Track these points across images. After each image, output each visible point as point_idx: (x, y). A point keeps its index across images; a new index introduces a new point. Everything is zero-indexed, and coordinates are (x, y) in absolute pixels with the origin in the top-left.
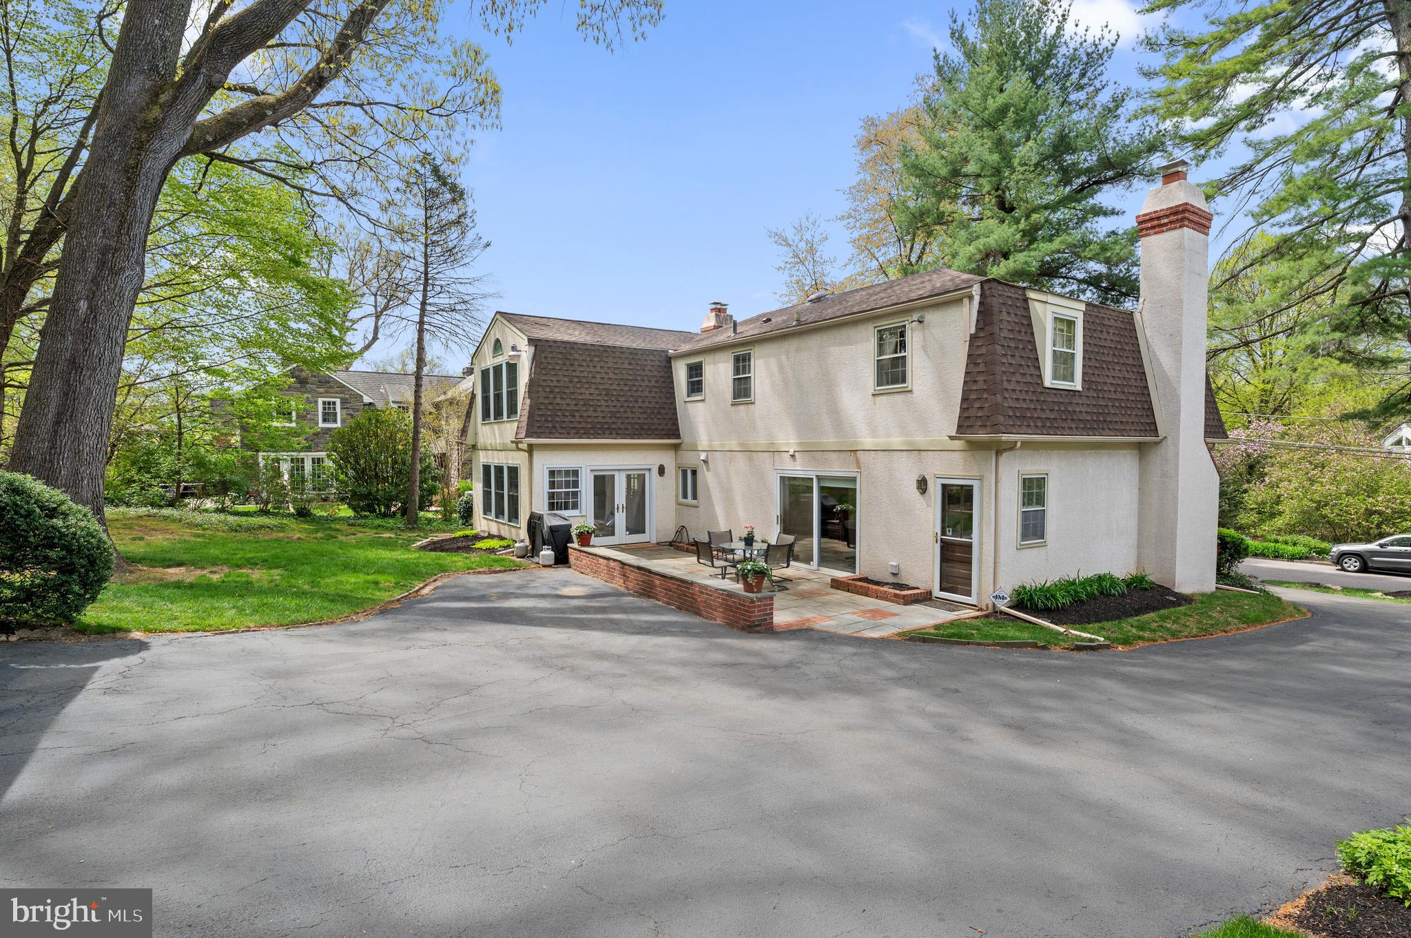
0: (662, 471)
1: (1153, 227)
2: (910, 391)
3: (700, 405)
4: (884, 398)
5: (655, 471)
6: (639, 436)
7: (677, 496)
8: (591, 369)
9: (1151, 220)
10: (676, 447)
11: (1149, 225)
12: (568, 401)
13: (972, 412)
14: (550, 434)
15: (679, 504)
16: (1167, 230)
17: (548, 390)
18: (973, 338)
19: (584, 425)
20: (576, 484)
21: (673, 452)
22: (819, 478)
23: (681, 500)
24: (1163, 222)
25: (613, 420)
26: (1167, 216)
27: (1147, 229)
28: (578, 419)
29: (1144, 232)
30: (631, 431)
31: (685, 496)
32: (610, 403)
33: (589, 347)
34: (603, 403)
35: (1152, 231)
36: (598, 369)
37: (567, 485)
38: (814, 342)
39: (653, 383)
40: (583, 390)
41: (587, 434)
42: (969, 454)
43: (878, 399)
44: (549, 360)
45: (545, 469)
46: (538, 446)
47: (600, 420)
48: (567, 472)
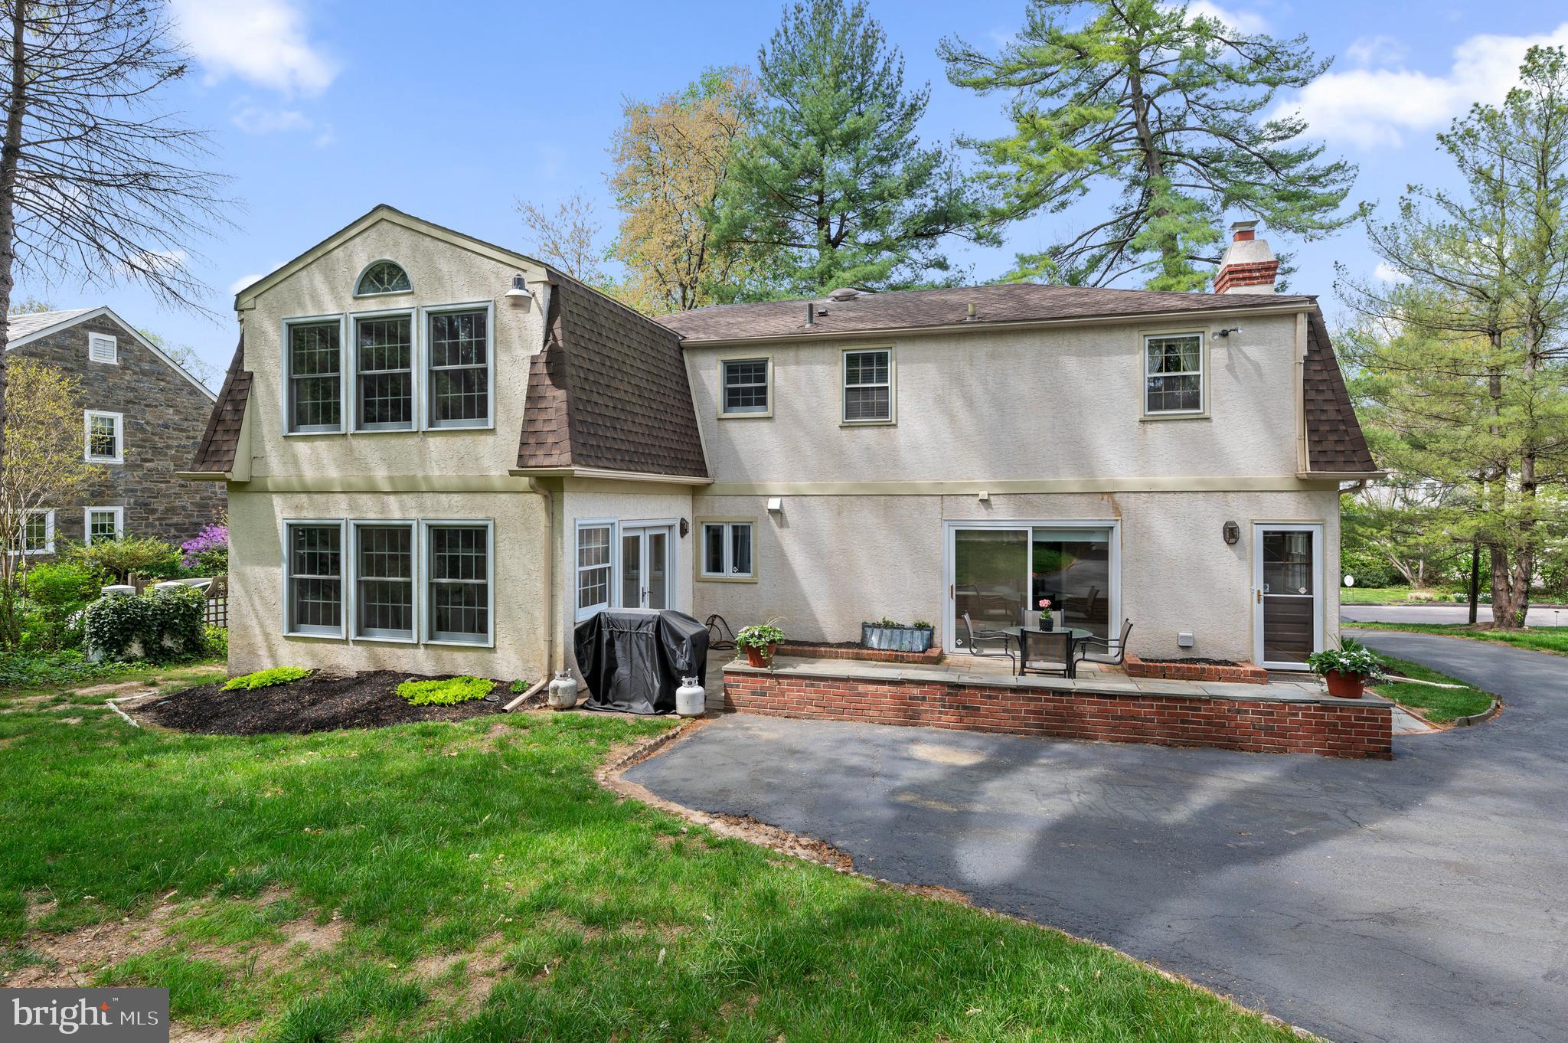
0: (682, 529)
1: (1244, 279)
2: (1207, 419)
3: (764, 424)
4: (1160, 425)
5: (678, 529)
6: (677, 470)
7: (696, 568)
8: (619, 347)
9: (1243, 271)
10: (695, 491)
11: (1241, 276)
12: (606, 400)
13: (1328, 446)
14: (597, 460)
15: (698, 579)
16: (1258, 284)
17: (582, 375)
18: (1308, 360)
19: (627, 446)
20: (604, 554)
21: (689, 499)
22: (1036, 530)
23: (705, 574)
24: (1254, 275)
25: (651, 440)
26: (1259, 270)
27: (1238, 279)
28: (620, 434)
29: (1235, 282)
31: (716, 565)
32: (644, 410)
34: (638, 409)
35: (1243, 282)
36: (626, 349)
37: (597, 557)
38: (1028, 349)
40: (617, 384)
41: (633, 464)
42: (1304, 495)
43: (1149, 427)
44: (575, 319)
45: (577, 527)
46: (570, 483)
47: (640, 439)
48: (596, 533)
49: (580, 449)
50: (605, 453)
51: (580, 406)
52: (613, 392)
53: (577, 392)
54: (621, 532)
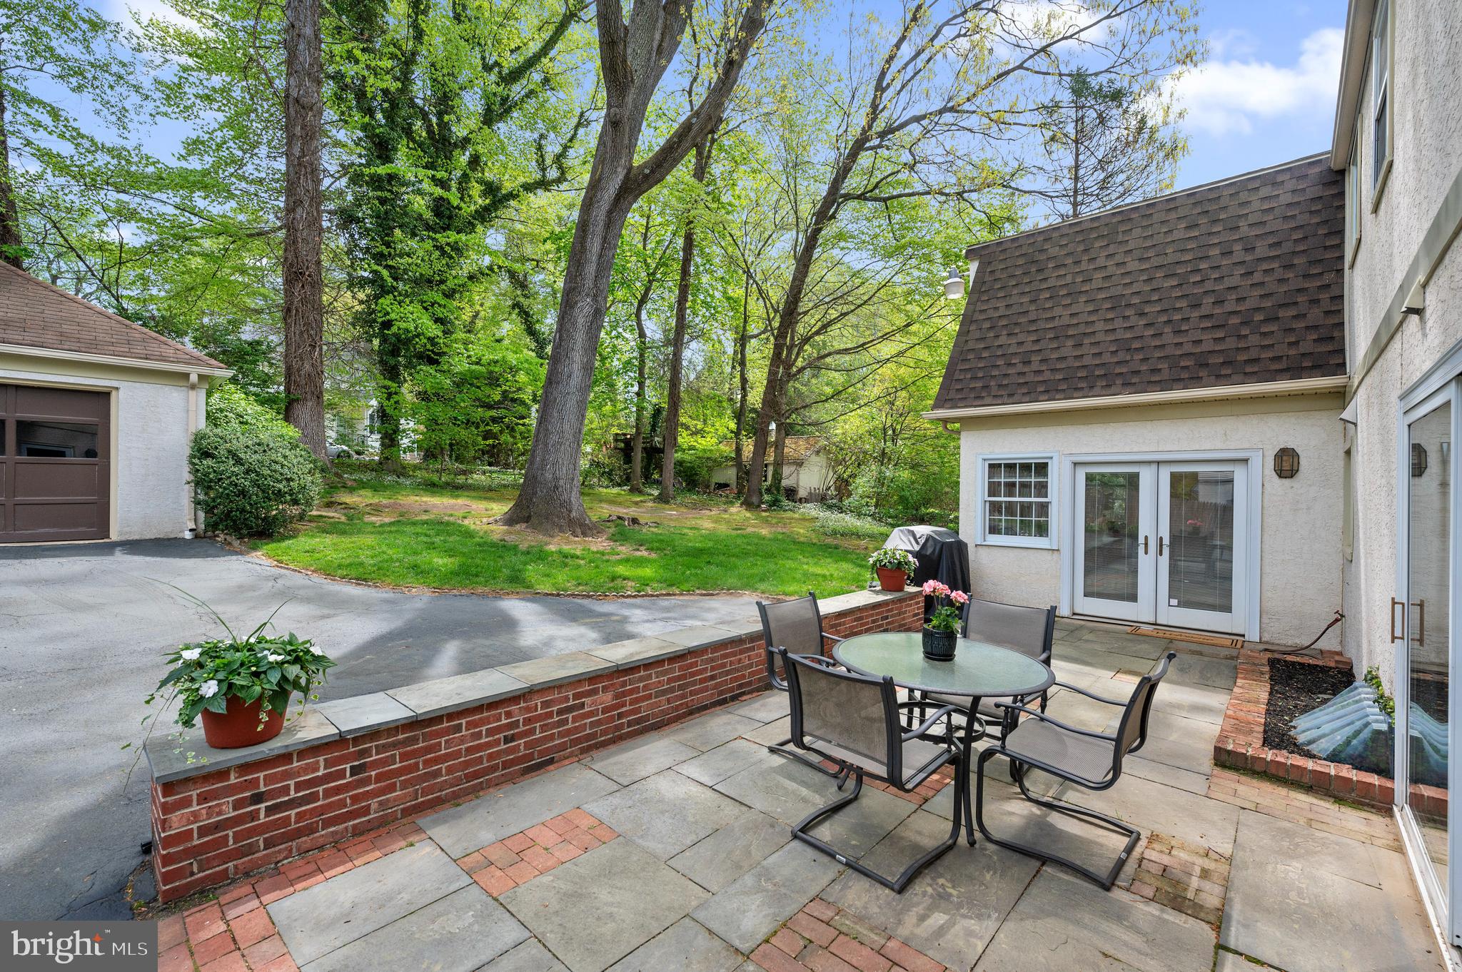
0: (1287, 464)
5: (1263, 465)
6: (1195, 381)
8: (1084, 266)
10: (1330, 397)
14: (978, 400)
17: (987, 325)
19: (1047, 375)
20: (1042, 489)
21: (1320, 411)
25: (1122, 356)
28: (1035, 366)
30: (1165, 375)
32: (1119, 323)
34: (1100, 326)
36: (1101, 262)
37: (1025, 488)
39: (1262, 251)
40: (1058, 311)
41: (1051, 392)
44: (998, 275)
45: (980, 461)
46: (969, 422)
47: (1087, 361)
48: (1026, 468)
49: (952, 395)
50: (994, 391)
51: (971, 356)
52: (1042, 325)
53: (971, 345)
54: (1068, 467)
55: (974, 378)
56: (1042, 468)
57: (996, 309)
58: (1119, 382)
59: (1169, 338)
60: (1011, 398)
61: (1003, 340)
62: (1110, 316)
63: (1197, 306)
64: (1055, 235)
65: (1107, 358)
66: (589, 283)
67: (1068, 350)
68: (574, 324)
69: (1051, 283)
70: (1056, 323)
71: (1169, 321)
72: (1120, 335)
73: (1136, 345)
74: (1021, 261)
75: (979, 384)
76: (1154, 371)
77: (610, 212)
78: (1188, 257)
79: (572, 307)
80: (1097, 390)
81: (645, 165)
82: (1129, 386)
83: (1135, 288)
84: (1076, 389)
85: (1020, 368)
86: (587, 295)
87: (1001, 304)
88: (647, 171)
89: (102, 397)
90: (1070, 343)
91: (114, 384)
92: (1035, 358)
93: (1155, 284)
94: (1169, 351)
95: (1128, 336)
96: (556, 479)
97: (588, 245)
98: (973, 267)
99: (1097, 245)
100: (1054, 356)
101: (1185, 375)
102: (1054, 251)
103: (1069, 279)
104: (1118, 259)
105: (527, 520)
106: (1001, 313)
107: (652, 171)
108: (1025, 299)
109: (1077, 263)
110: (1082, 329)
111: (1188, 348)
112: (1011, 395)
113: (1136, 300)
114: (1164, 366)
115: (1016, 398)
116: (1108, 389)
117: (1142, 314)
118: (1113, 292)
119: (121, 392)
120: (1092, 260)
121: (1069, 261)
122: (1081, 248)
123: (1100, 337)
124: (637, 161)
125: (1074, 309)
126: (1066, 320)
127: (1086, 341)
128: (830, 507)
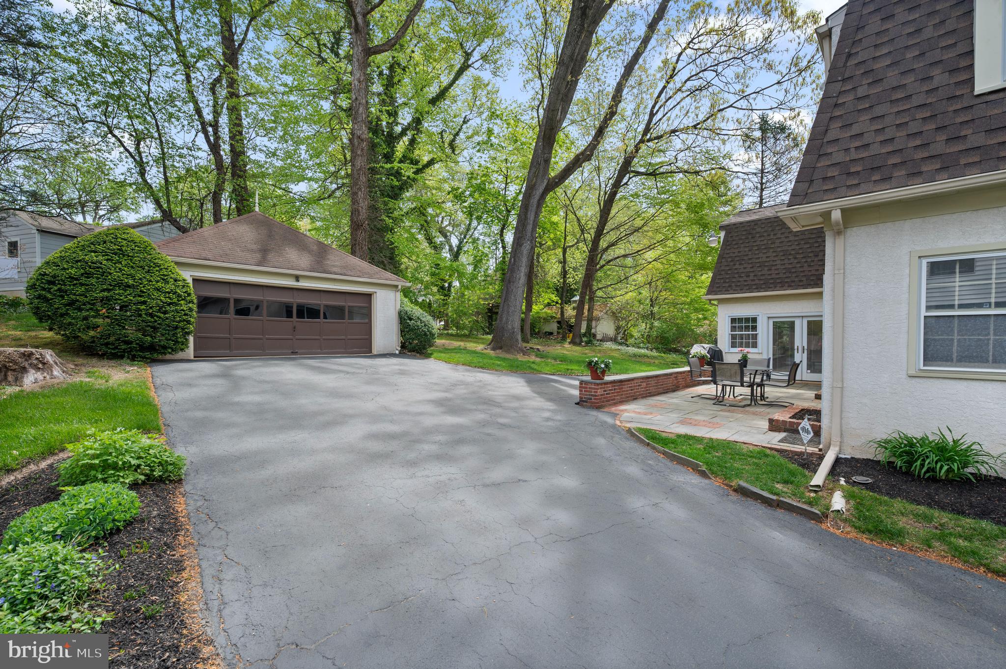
6: (816, 285)
8: (772, 237)
12: (745, 266)
14: (727, 292)
17: (729, 260)
19: (757, 282)
20: (754, 328)
25: (788, 275)
28: (751, 278)
32: (786, 261)
33: (773, 220)
34: (778, 262)
36: (779, 236)
37: (747, 328)
40: (761, 255)
41: (758, 289)
44: (734, 238)
45: (727, 317)
46: (721, 301)
47: (773, 276)
48: (747, 320)
49: (715, 289)
50: (734, 288)
51: (723, 273)
52: (754, 260)
53: (723, 268)
54: (765, 319)
55: (725, 282)
56: (754, 320)
57: (734, 253)
58: (786, 285)
59: (806, 268)
60: (742, 291)
61: (737, 266)
62: (783, 258)
63: (817, 256)
64: (759, 223)
65: (781, 275)
66: (529, 234)
67: (765, 271)
68: (522, 254)
69: (758, 243)
70: (760, 260)
71: (806, 261)
72: (787, 266)
73: (793, 270)
74: (744, 233)
75: (727, 285)
76: (800, 281)
77: (539, 200)
78: (814, 236)
79: (521, 246)
80: (778, 288)
81: (556, 177)
82: (791, 287)
83: (793, 247)
84: (770, 288)
85: (745, 278)
86: (528, 240)
87: (736, 251)
88: (557, 180)
89: (369, 296)
90: (766, 269)
91: (376, 290)
92: (752, 275)
93: (801, 246)
94: (806, 273)
95: (790, 267)
96: (513, 328)
97: (529, 216)
98: (722, 234)
99: (777, 228)
100: (760, 274)
101: (812, 283)
102: (759, 230)
103: (765, 242)
104: (786, 235)
105: (501, 348)
106: (736, 254)
107: (559, 180)
108: (747, 249)
109: (769, 235)
110: (771, 263)
111: (814, 272)
112: (741, 290)
113: (793, 252)
114: (804, 279)
115: (743, 291)
116: (782, 288)
117: (795, 258)
118: (784, 248)
119: (378, 294)
120: (775, 235)
121: (765, 234)
122: (770, 229)
123: (779, 267)
124: (553, 174)
125: (768, 254)
126: (764, 259)
127: (773, 268)
128: (621, 344)
